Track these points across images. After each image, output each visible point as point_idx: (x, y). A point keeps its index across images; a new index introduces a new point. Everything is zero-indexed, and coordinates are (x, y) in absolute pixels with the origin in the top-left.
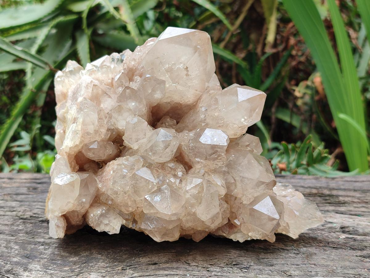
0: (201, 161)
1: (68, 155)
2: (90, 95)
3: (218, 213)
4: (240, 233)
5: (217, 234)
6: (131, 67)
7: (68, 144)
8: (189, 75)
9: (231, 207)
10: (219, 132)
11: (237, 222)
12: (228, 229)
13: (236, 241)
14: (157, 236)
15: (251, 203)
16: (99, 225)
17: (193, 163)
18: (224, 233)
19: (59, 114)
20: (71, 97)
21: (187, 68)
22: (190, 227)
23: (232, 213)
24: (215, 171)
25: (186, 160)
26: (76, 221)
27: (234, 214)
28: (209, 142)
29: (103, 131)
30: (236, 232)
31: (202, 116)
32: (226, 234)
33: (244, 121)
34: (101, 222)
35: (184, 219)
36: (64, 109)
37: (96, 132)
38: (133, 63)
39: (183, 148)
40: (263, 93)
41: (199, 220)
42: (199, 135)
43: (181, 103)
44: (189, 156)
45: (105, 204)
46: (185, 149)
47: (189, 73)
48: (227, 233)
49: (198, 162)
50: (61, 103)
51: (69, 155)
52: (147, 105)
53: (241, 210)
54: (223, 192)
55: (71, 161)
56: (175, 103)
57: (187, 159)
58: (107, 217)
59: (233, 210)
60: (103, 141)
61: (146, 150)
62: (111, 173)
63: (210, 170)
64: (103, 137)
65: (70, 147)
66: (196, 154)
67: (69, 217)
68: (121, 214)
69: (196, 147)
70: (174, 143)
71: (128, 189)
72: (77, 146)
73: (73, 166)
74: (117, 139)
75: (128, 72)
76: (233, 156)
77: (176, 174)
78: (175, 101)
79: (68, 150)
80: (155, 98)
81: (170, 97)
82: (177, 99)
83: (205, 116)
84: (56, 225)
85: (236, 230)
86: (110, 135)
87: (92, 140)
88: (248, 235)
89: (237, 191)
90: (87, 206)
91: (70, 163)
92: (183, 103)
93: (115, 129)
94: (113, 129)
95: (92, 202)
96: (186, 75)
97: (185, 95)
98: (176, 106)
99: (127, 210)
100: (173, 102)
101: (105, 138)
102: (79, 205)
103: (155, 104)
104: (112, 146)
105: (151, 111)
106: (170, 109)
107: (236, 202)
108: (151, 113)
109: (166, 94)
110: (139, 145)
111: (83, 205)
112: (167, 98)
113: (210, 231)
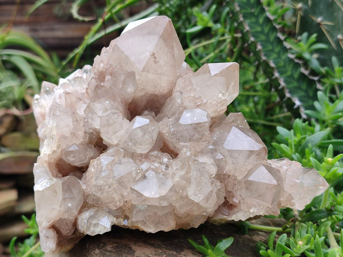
0: (186, 144)
1: (48, 163)
2: (64, 105)
3: (212, 191)
4: (241, 212)
5: (217, 218)
6: (101, 70)
7: (45, 151)
8: (157, 62)
9: (226, 186)
10: (198, 110)
11: (236, 200)
12: (228, 211)
13: (238, 220)
14: (150, 226)
15: (245, 177)
16: (88, 228)
17: (178, 149)
18: (225, 215)
19: (40, 134)
20: (48, 114)
21: (154, 54)
22: (185, 213)
23: (228, 192)
24: (202, 152)
25: (171, 149)
26: (66, 231)
27: (231, 194)
28: (189, 122)
29: (81, 133)
30: (237, 212)
31: (179, 101)
32: (226, 216)
33: (222, 96)
34: (91, 224)
35: (177, 205)
36: (44, 129)
37: (73, 134)
38: (102, 65)
39: (165, 136)
40: (235, 63)
41: (193, 202)
42: (178, 119)
43: (156, 93)
44: (172, 142)
45: (93, 206)
46: (167, 136)
47: (157, 60)
48: (227, 214)
49: (184, 146)
50: (42, 124)
51: (50, 164)
52: (122, 102)
53: (237, 186)
54: (213, 171)
55: (52, 170)
56: (150, 94)
57: (171, 147)
58: (96, 218)
59: (229, 189)
60: (82, 144)
61: (126, 142)
62: (92, 171)
63: (196, 152)
64: (81, 140)
65: (48, 154)
66: (179, 139)
67: (59, 228)
68: (110, 212)
69: (177, 132)
70: (153, 128)
71: (111, 182)
72: (54, 152)
73: (55, 174)
74: (98, 144)
75: (99, 76)
76: (217, 133)
77: (162, 162)
78: (150, 93)
79: (47, 159)
80: (128, 92)
81: (143, 89)
82: (150, 90)
83: (182, 99)
84: (44, 236)
85: (236, 210)
86: (88, 137)
87: (70, 144)
88: (249, 212)
89: (228, 169)
90: (75, 212)
91: (52, 172)
92: (158, 94)
93: (94, 132)
94: (92, 132)
95: (79, 208)
96: (154, 62)
97: (158, 84)
98: (152, 98)
99: (114, 206)
100: (148, 93)
101: (85, 142)
102: (65, 212)
103: (131, 100)
104: (93, 149)
105: (128, 108)
106: (146, 102)
107: (230, 180)
108: (128, 111)
109: (138, 86)
110: (118, 139)
111: (70, 212)
112: (141, 90)
113: (208, 215)
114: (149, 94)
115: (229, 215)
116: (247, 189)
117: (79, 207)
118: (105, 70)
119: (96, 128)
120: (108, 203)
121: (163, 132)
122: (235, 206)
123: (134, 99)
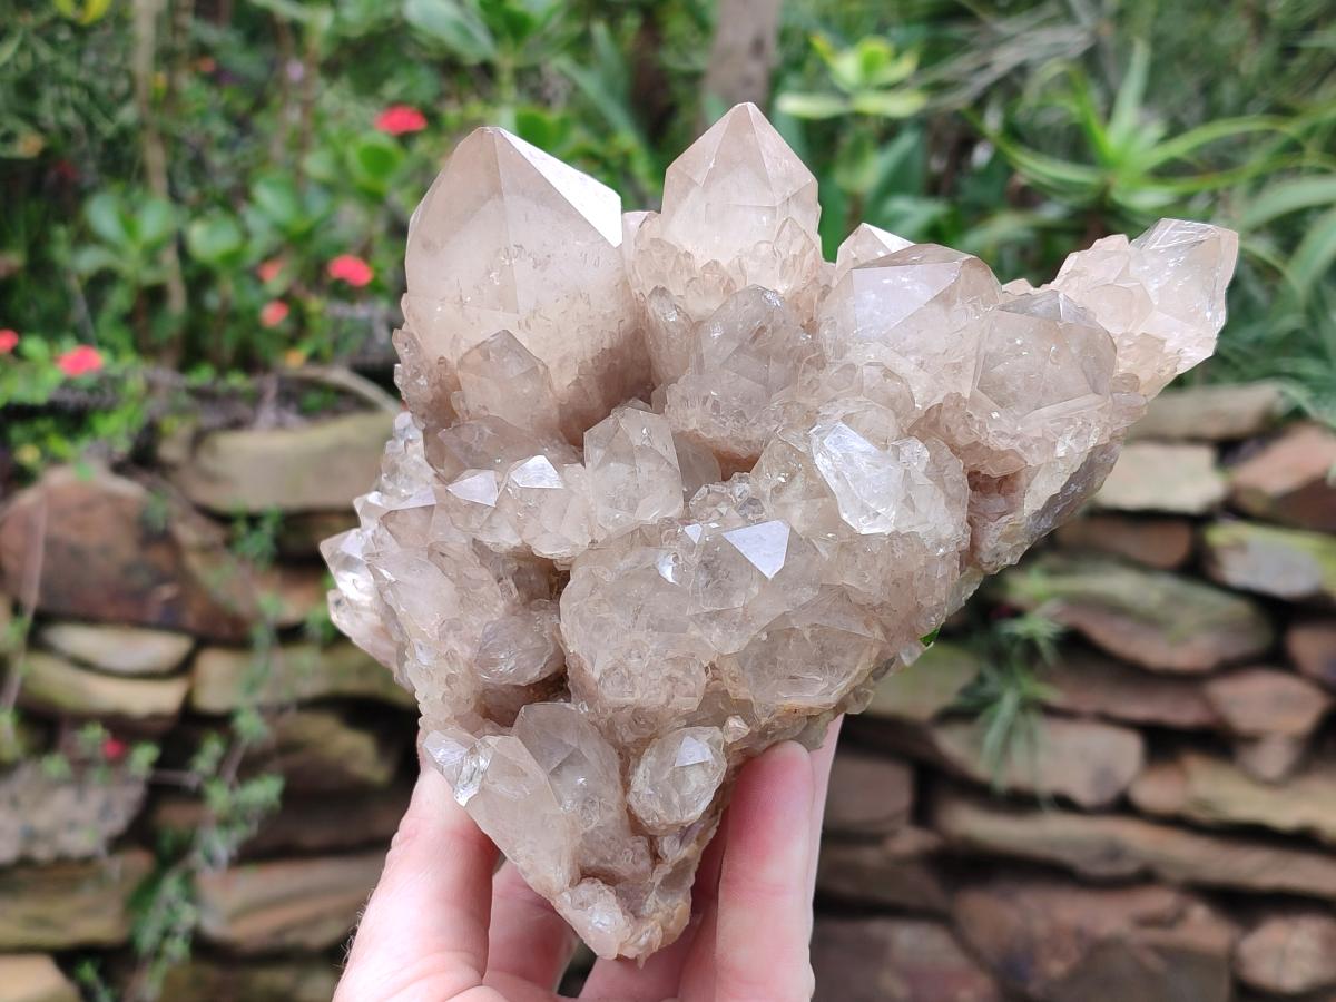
1: (456, 722)
4: (1038, 476)
6: (430, 397)
8: (544, 260)
9: (948, 440)
12: (1004, 498)
15: (974, 377)
18: (1002, 516)
21: (520, 248)
22: (883, 582)
23: (967, 451)
25: (744, 457)
27: (977, 450)
29: (485, 587)
30: (1029, 485)
31: (673, 317)
32: (1005, 515)
37: (467, 602)
38: (423, 381)
39: (702, 432)
43: (606, 345)
44: (724, 433)
45: (644, 742)
46: (705, 429)
48: (1007, 508)
51: (464, 721)
53: (975, 418)
54: (886, 423)
58: (665, 761)
59: (961, 442)
60: (510, 613)
63: (811, 413)
64: (501, 604)
66: (741, 414)
67: (602, 865)
68: (692, 721)
75: (436, 415)
78: (589, 356)
79: (445, 712)
81: (564, 359)
82: (585, 347)
83: (676, 307)
84: (575, 909)
85: (1023, 480)
88: (1058, 458)
89: (921, 390)
90: (612, 794)
92: (612, 342)
93: (523, 564)
94: (520, 568)
95: (616, 776)
96: (539, 267)
97: (590, 317)
98: (606, 366)
99: (688, 695)
100: (585, 361)
101: (514, 604)
102: (584, 808)
103: (555, 414)
104: (549, 607)
105: (564, 440)
106: (599, 388)
107: (948, 415)
108: (573, 447)
109: (544, 360)
110: (585, 530)
111: (597, 800)
112: (560, 366)
113: (952, 548)
114: (590, 362)
115: (1012, 508)
116: (1001, 403)
117: (611, 774)
118: (437, 388)
119: (515, 547)
120: (668, 702)
121: (691, 428)
122: (1016, 475)
123: (564, 403)
